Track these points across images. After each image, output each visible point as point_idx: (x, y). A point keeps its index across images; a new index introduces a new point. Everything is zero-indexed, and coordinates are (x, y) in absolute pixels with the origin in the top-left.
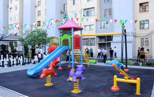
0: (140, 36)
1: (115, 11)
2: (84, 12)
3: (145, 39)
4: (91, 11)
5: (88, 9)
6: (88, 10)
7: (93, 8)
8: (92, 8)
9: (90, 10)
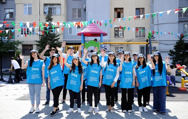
0: (114, 45)
1: (89, 13)
2: (44, 8)
3: (119, 48)
4: (55, 8)
5: (50, 4)
6: (50, 7)
7: (60, 4)
8: (58, 4)
9: (54, 6)
